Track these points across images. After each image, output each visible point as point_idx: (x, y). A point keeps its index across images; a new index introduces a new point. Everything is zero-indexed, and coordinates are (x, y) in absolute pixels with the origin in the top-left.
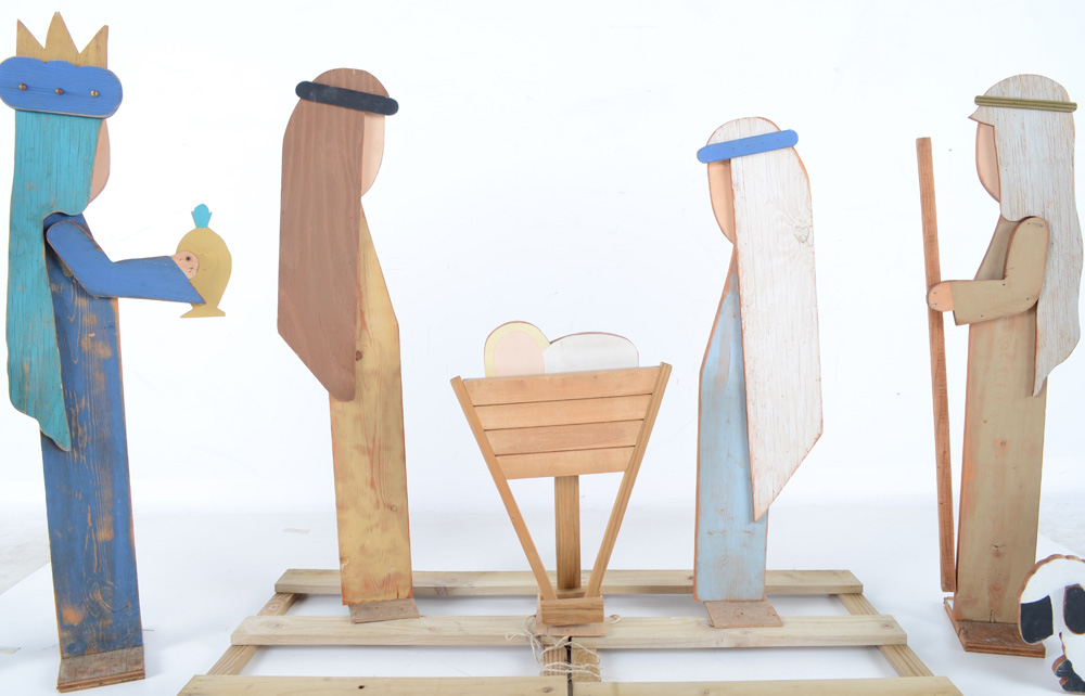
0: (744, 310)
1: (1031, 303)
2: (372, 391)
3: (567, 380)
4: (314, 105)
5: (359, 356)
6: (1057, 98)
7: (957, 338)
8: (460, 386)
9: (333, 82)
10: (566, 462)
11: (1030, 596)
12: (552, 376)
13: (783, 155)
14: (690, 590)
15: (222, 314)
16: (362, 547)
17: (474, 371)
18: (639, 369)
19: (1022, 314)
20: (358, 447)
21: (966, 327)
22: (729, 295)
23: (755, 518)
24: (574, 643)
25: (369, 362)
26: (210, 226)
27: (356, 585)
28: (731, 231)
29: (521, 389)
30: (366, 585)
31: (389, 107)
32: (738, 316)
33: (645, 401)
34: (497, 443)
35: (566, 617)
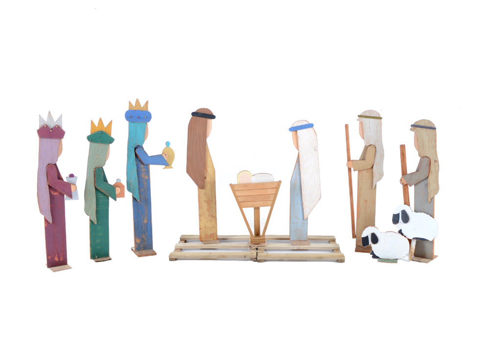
0: (301, 167)
1: (372, 166)
2: (208, 186)
3: (257, 184)
4: (196, 117)
5: (205, 178)
6: (378, 116)
7: (355, 174)
8: (232, 186)
9: (200, 112)
10: (257, 204)
11: (364, 235)
12: (253, 183)
13: (310, 129)
14: (288, 239)
15: (172, 168)
16: (205, 226)
17: (235, 182)
18: (274, 182)
19: (370, 169)
20: (205, 201)
21: (357, 172)
22: (297, 163)
23: (305, 220)
24: (258, 247)
25: (208, 180)
26: (170, 146)
27: (203, 236)
28: (297, 147)
29: (246, 187)
30: (206, 236)
31: (213, 117)
32: (299, 168)
33: (275, 190)
34: (240, 199)
35: (256, 242)
